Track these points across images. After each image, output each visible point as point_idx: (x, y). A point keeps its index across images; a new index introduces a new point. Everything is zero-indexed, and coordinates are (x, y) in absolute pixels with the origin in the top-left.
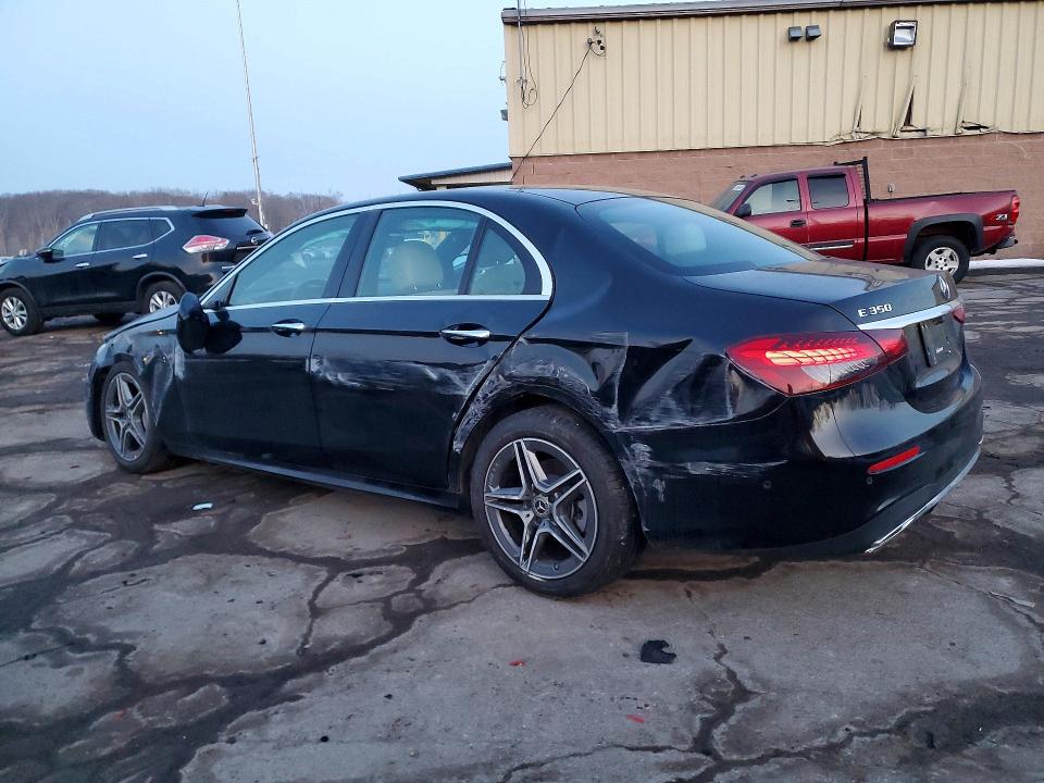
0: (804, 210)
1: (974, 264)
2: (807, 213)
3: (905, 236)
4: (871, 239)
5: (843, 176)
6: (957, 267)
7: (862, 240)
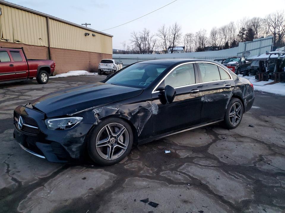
0: (12, 61)
1: (50, 77)
2: (13, 62)
3: (37, 70)
4: (30, 71)
5: (19, 52)
6: (47, 78)
7: (28, 71)
